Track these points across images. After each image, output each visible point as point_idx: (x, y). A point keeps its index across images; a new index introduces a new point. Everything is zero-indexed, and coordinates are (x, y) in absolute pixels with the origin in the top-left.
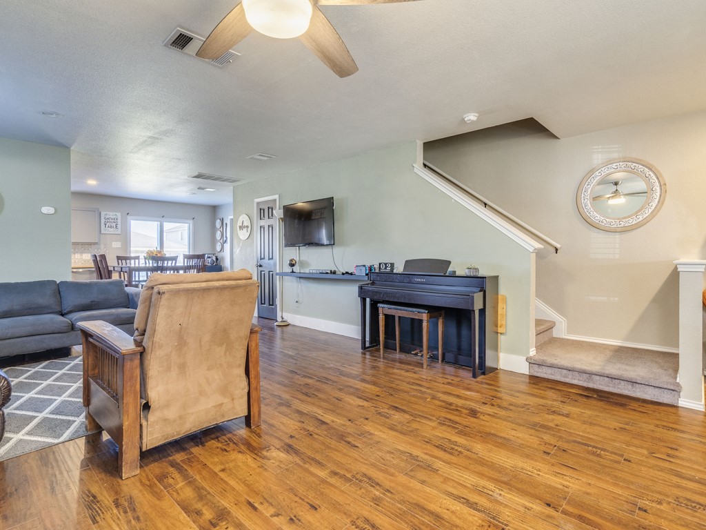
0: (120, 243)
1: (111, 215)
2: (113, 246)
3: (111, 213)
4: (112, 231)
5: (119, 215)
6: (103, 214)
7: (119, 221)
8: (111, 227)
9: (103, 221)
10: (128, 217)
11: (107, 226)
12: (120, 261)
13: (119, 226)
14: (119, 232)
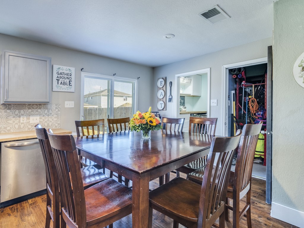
0: (73, 102)
1: (65, 69)
2: (66, 106)
3: (65, 68)
4: (64, 88)
5: (73, 70)
6: (56, 67)
7: (73, 77)
8: (64, 84)
9: (55, 76)
10: (83, 74)
11: (60, 82)
12: (80, 128)
13: (73, 83)
14: (72, 90)
